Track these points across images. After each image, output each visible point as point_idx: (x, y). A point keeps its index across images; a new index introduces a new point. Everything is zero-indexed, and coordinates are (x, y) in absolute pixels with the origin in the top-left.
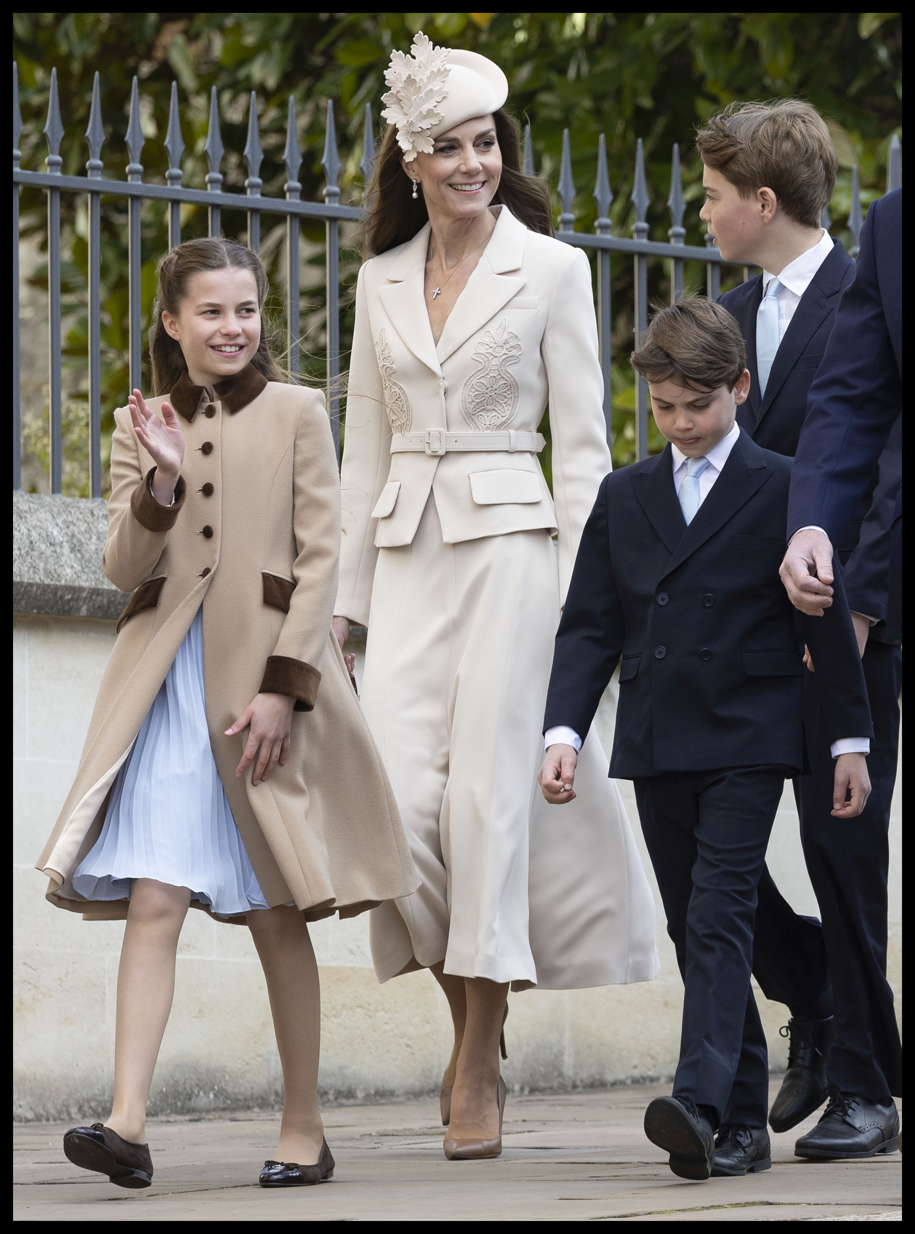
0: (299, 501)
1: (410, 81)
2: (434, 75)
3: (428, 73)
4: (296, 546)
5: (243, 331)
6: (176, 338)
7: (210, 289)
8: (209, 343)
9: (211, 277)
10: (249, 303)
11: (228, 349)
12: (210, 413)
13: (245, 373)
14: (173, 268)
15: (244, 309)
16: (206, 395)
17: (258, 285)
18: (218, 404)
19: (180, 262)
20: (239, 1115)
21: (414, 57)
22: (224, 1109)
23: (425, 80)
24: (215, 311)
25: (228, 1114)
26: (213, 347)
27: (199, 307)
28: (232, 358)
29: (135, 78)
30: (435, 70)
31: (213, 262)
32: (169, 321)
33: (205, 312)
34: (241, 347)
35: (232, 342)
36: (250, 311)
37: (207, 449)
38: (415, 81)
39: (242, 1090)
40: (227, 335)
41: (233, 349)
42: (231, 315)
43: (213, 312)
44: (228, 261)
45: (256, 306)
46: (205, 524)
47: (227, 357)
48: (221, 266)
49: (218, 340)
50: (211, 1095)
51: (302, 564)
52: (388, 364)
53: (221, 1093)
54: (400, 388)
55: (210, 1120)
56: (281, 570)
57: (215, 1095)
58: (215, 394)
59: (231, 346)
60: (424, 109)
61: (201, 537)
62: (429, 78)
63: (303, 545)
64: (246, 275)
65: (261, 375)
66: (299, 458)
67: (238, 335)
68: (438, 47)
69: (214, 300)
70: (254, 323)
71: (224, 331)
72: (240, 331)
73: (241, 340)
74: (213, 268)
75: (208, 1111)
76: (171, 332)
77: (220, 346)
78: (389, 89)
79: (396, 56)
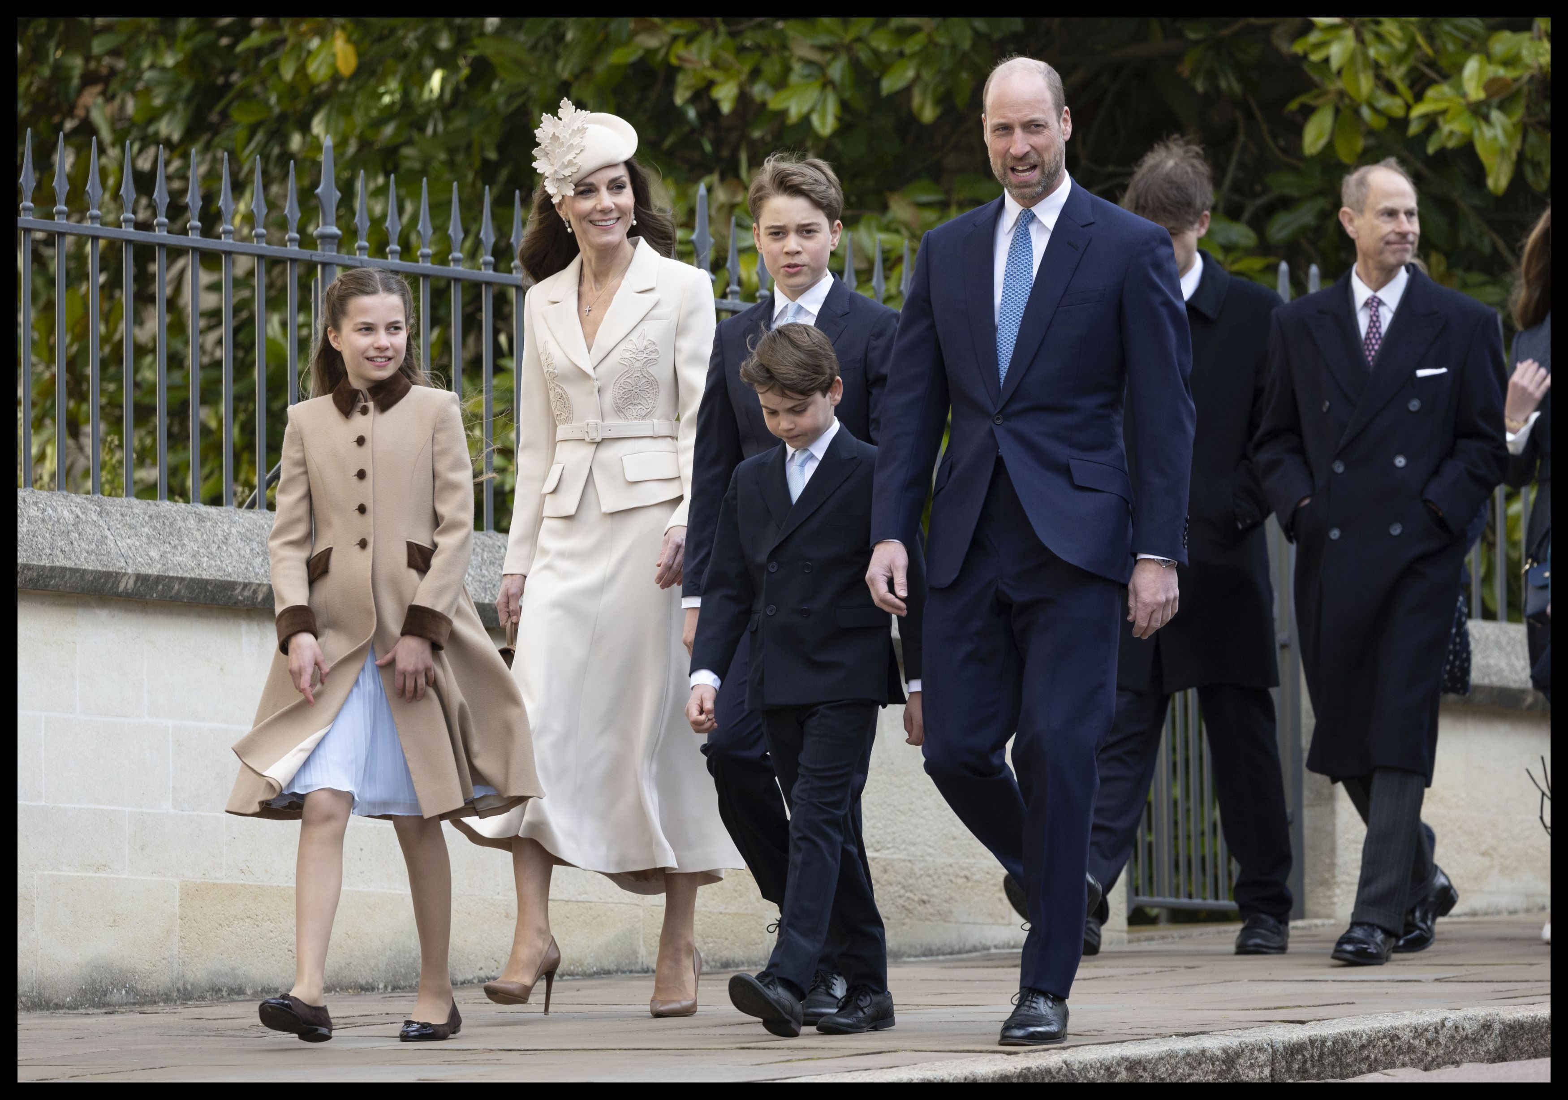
0: (438, 484)
1: (555, 138)
2: (575, 133)
3: (570, 131)
4: (436, 520)
5: (391, 345)
6: (338, 349)
7: (364, 311)
8: (365, 355)
9: (366, 301)
10: (397, 322)
11: (379, 360)
12: (365, 411)
13: (393, 379)
14: (336, 293)
15: (393, 327)
16: (361, 396)
17: (405, 307)
18: (371, 405)
19: (343, 287)
20: (146, 1008)
21: (560, 119)
22: (134, 1004)
23: (568, 136)
24: (369, 328)
25: (138, 1008)
26: (368, 359)
27: (356, 325)
28: (381, 367)
29: (61, 134)
30: (576, 129)
31: (368, 289)
32: (333, 335)
33: (360, 329)
34: (390, 359)
35: (382, 355)
36: (397, 328)
37: (361, 441)
38: (558, 137)
39: (150, 987)
40: (378, 349)
41: (383, 360)
42: (382, 332)
43: (367, 329)
44: (380, 288)
45: (403, 325)
46: (359, 503)
47: (379, 366)
48: (374, 292)
49: (372, 353)
50: (124, 992)
51: (441, 533)
52: (551, 370)
53: (131, 990)
54: (562, 389)
55: (122, 1013)
56: (423, 540)
57: (127, 992)
58: (368, 396)
59: (381, 357)
60: (566, 160)
61: (357, 513)
62: (571, 135)
63: (443, 518)
64: (395, 300)
65: (407, 380)
66: (437, 448)
67: (387, 349)
68: (579, 110)
69: (368, 320)
70: (401, 339)
71: (376, 345)
72: (389, 345)
73: (389, 353)
74: (367, 293)
75: (121, 1005)
76: (334, 345)
77: (373, 357)
78: (539, 144)
79: (546, 117)
